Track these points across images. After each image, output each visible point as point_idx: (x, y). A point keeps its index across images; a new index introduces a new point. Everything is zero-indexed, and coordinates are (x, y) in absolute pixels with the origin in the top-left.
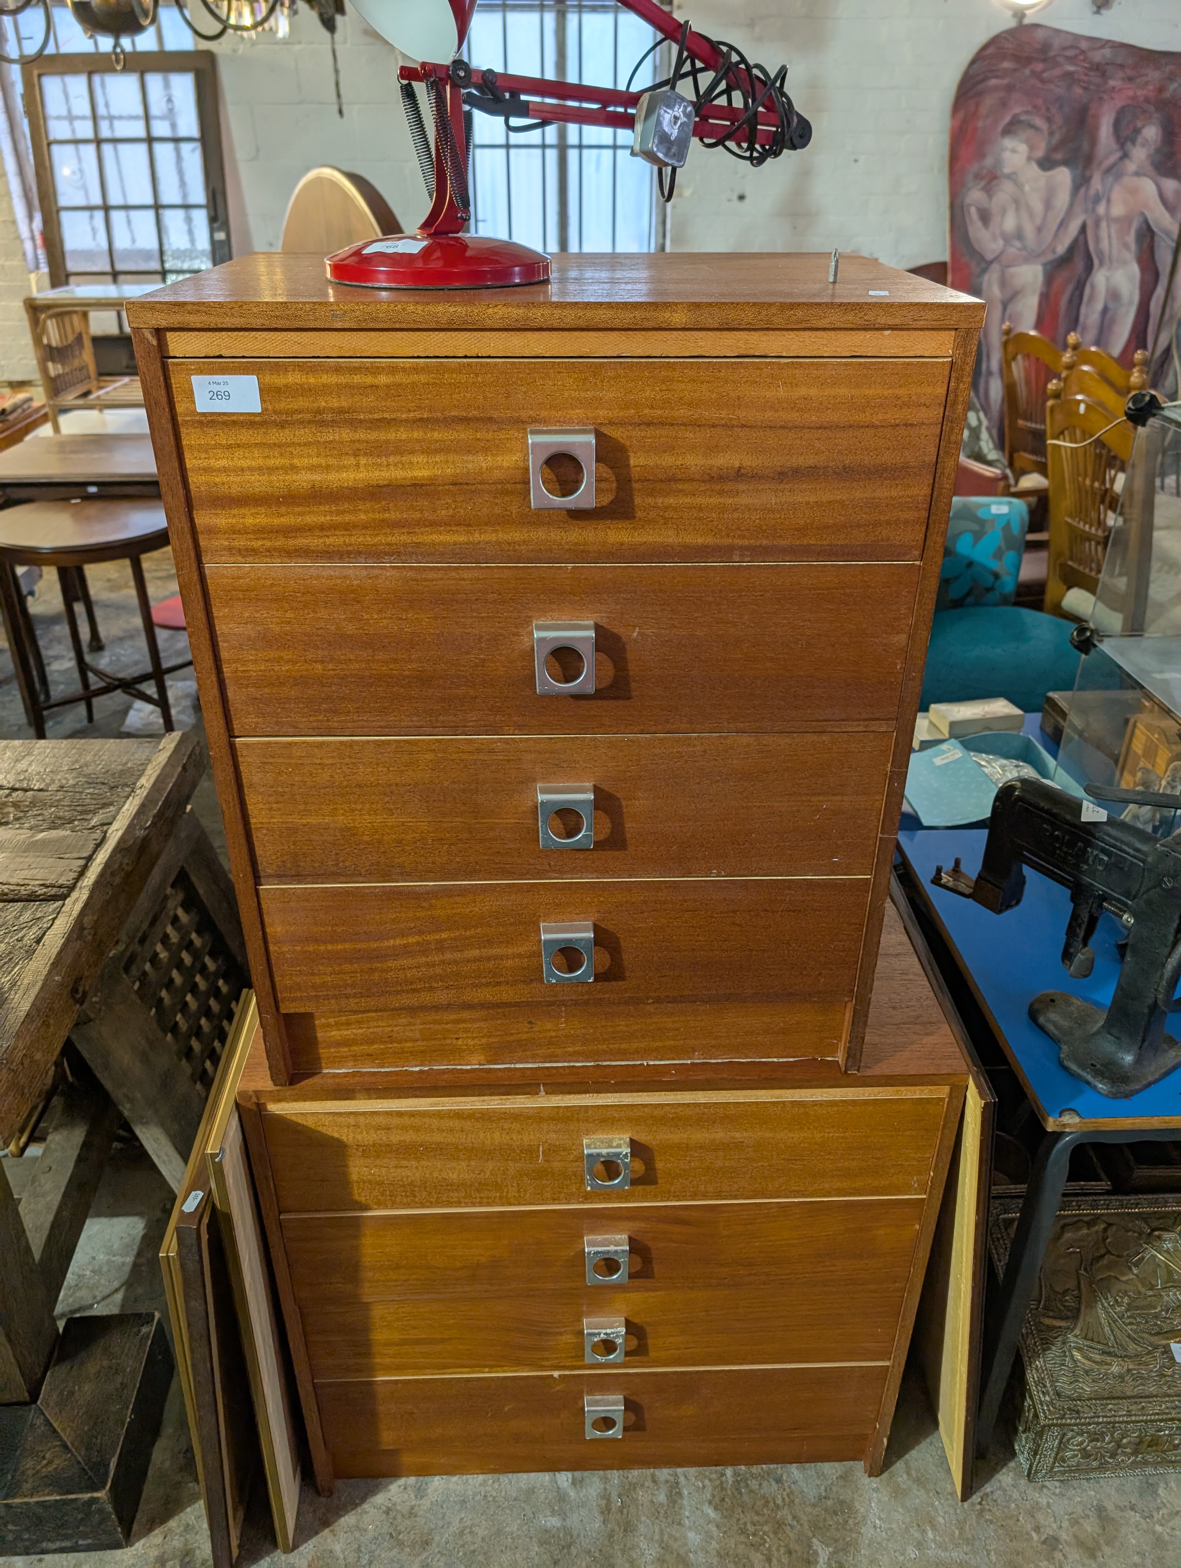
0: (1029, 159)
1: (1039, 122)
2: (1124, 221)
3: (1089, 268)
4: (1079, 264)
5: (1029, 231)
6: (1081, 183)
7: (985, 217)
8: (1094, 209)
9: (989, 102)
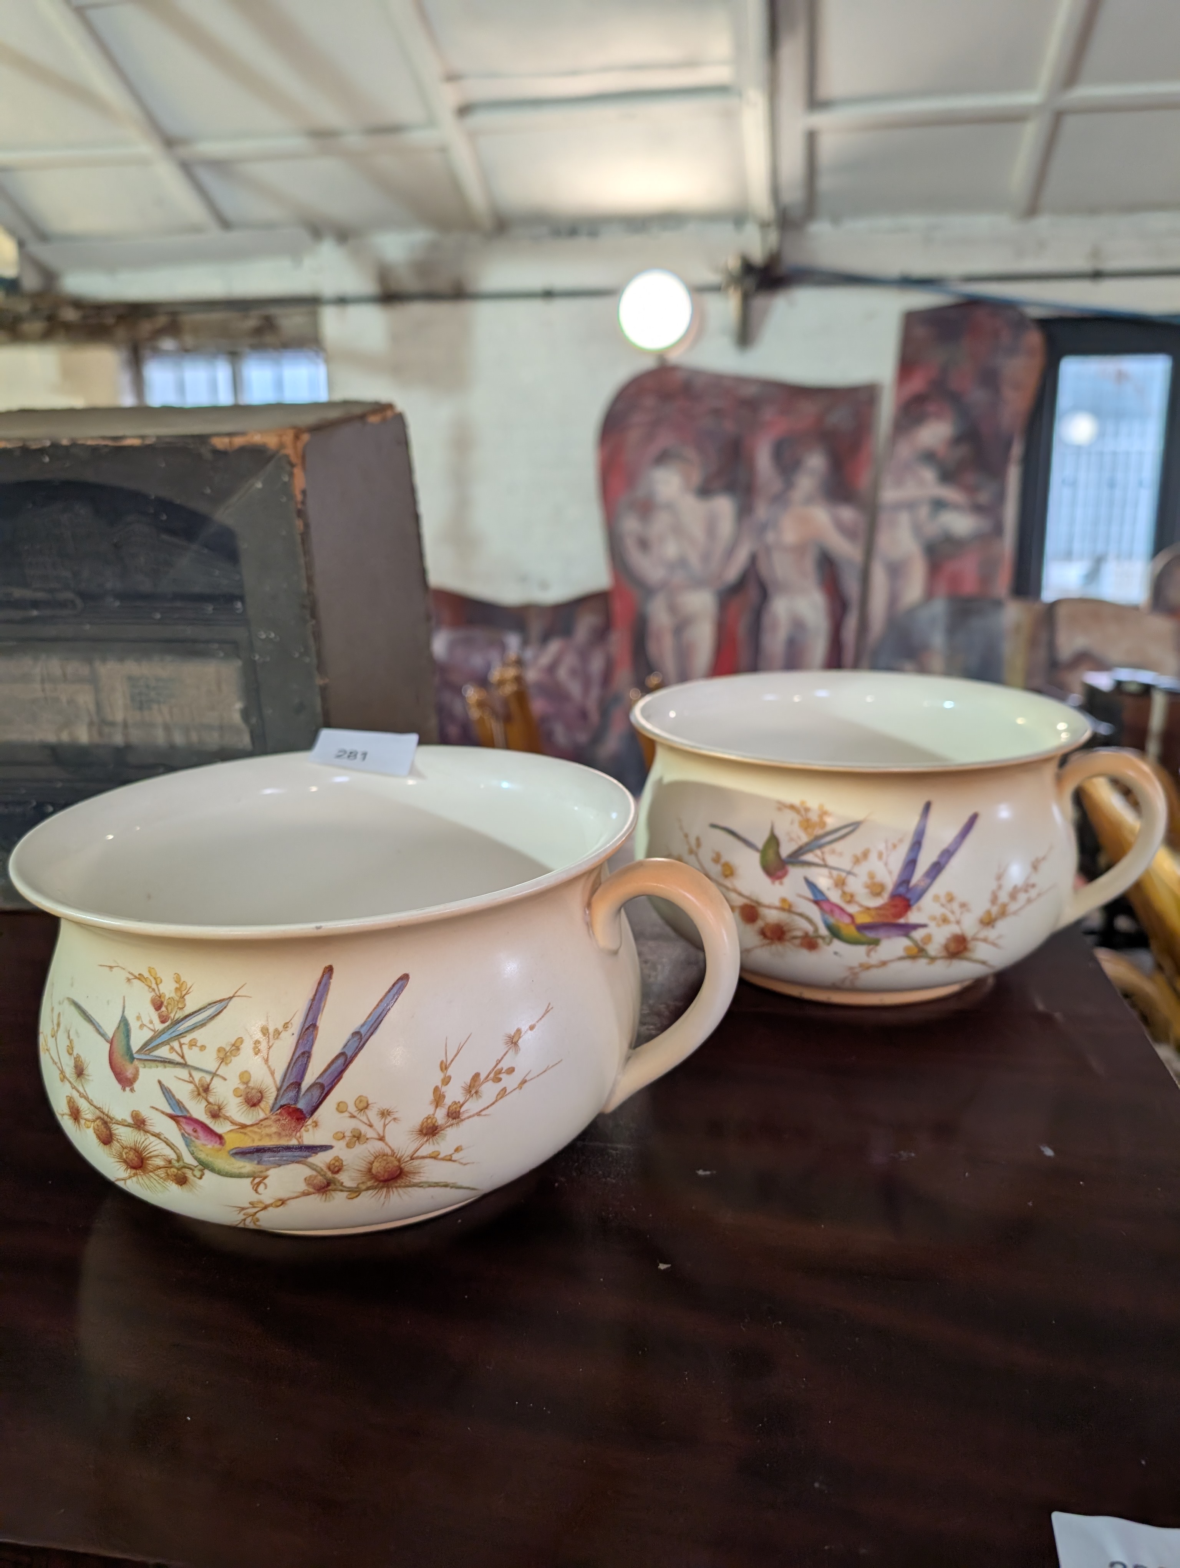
0: (684, 488)
1: (691, 453)
2: (799, 550)
3: (764, 595)
4: (753, 593)
5: (694, 559)
6: (744, 511)
7: (644, 544)
8: (762, 538)
9: (634, 436)
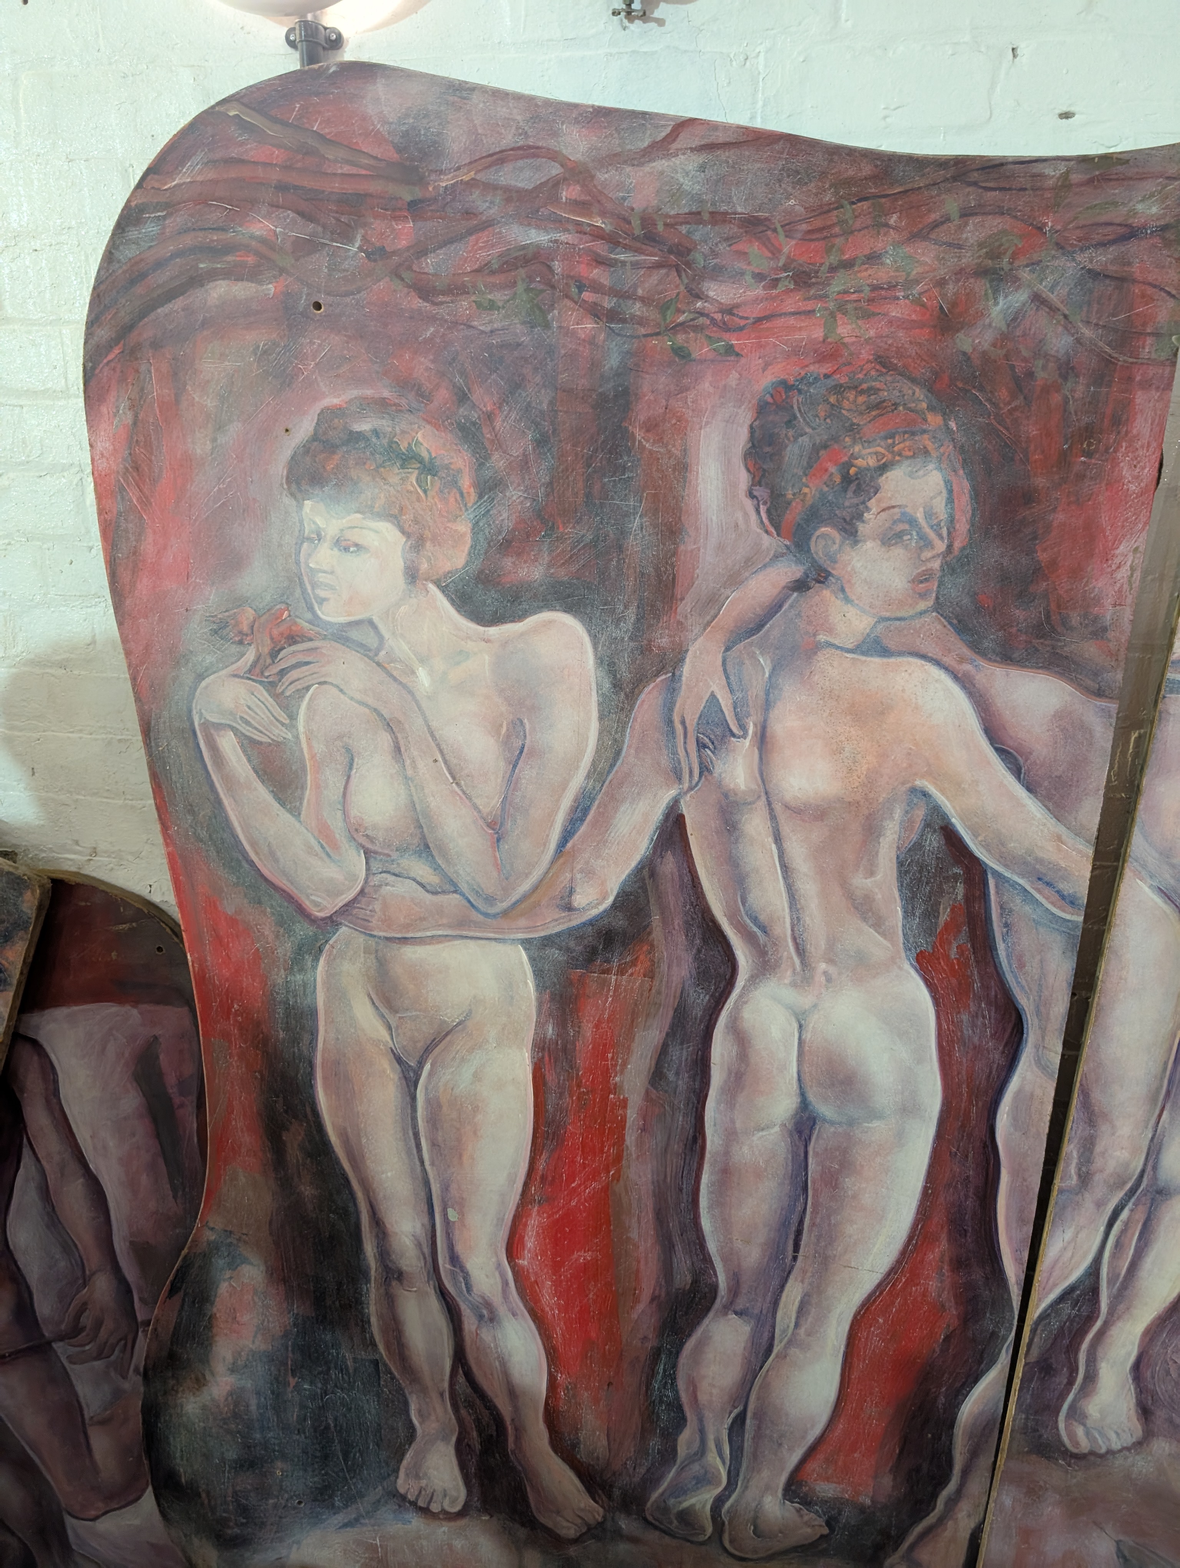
0: (412, 575)
2: (845, 818)
6: (637, 672)
7: (278, 771)
8: (705, 769)
